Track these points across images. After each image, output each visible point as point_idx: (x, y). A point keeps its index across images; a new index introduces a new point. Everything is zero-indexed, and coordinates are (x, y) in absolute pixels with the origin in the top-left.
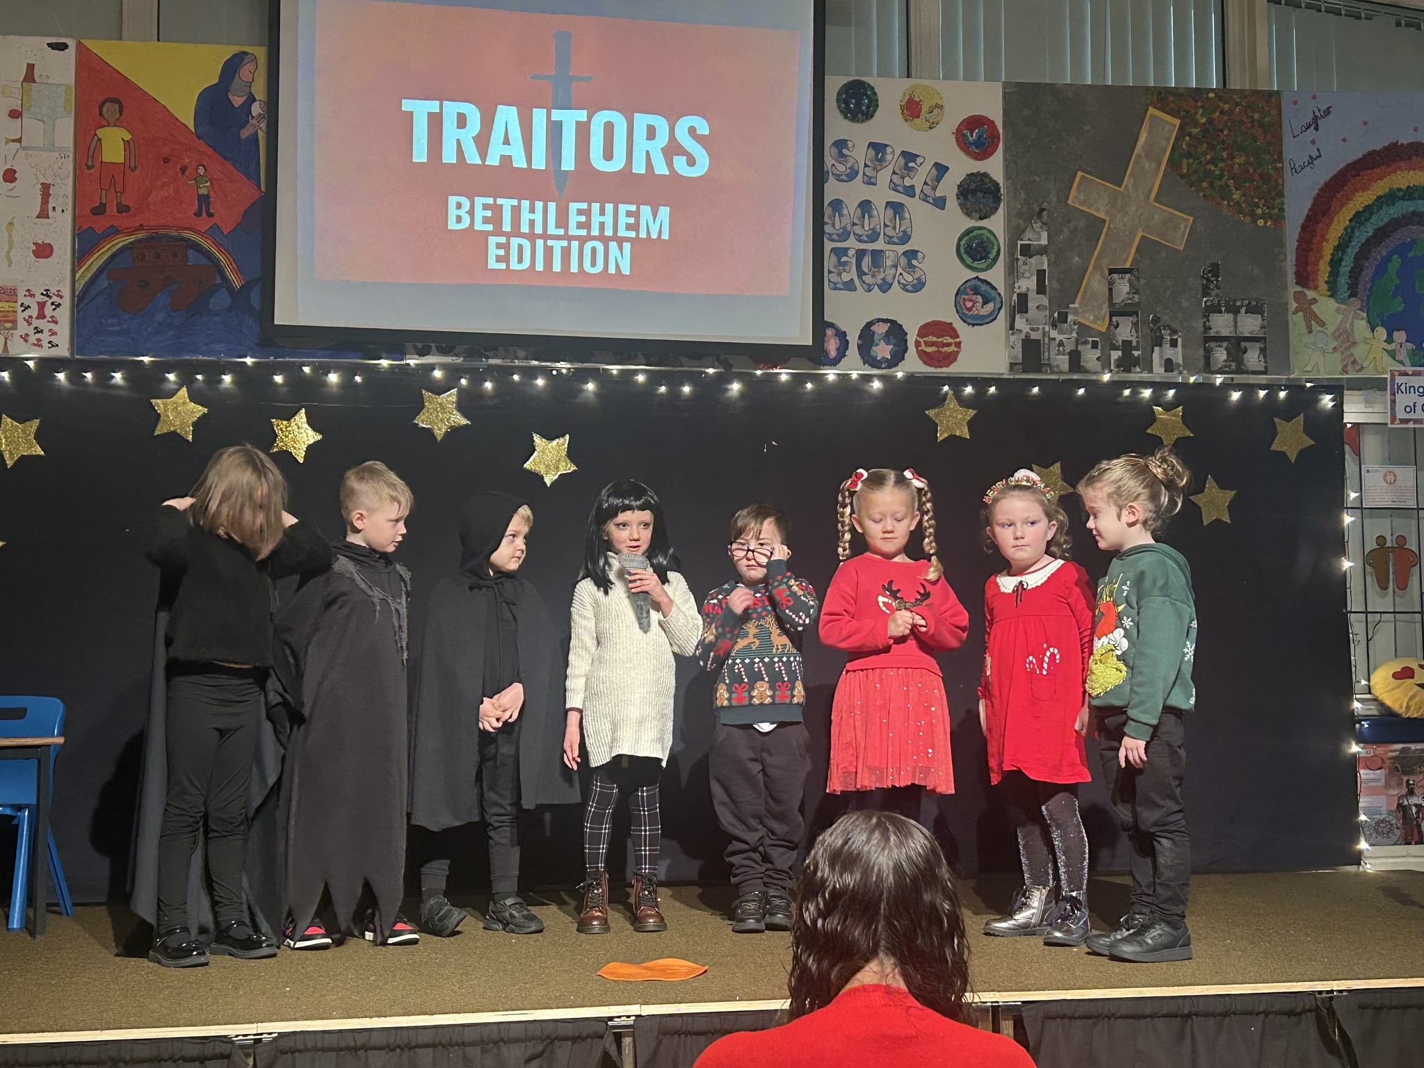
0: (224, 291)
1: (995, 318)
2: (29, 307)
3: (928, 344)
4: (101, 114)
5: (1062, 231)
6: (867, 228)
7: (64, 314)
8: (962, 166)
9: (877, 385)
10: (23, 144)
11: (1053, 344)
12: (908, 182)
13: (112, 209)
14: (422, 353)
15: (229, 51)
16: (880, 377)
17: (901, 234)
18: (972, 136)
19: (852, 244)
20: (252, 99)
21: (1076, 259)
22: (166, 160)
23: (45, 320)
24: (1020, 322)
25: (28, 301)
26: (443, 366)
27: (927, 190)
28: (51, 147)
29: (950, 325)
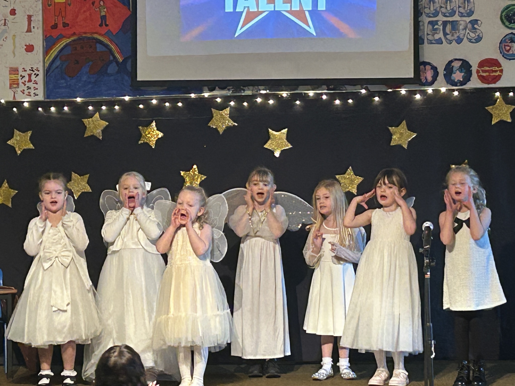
0: (114, 64)
3: (484, 71)
6: (449, 8)
7: (40, 79)
9: (456, 93)
13: (60, 26)
14: (211, 90)
16: (458, 90)
17: (469, 11)
19: (441, 18)
23: (32, 83)
26: (221, 96)
29: (497, 60)
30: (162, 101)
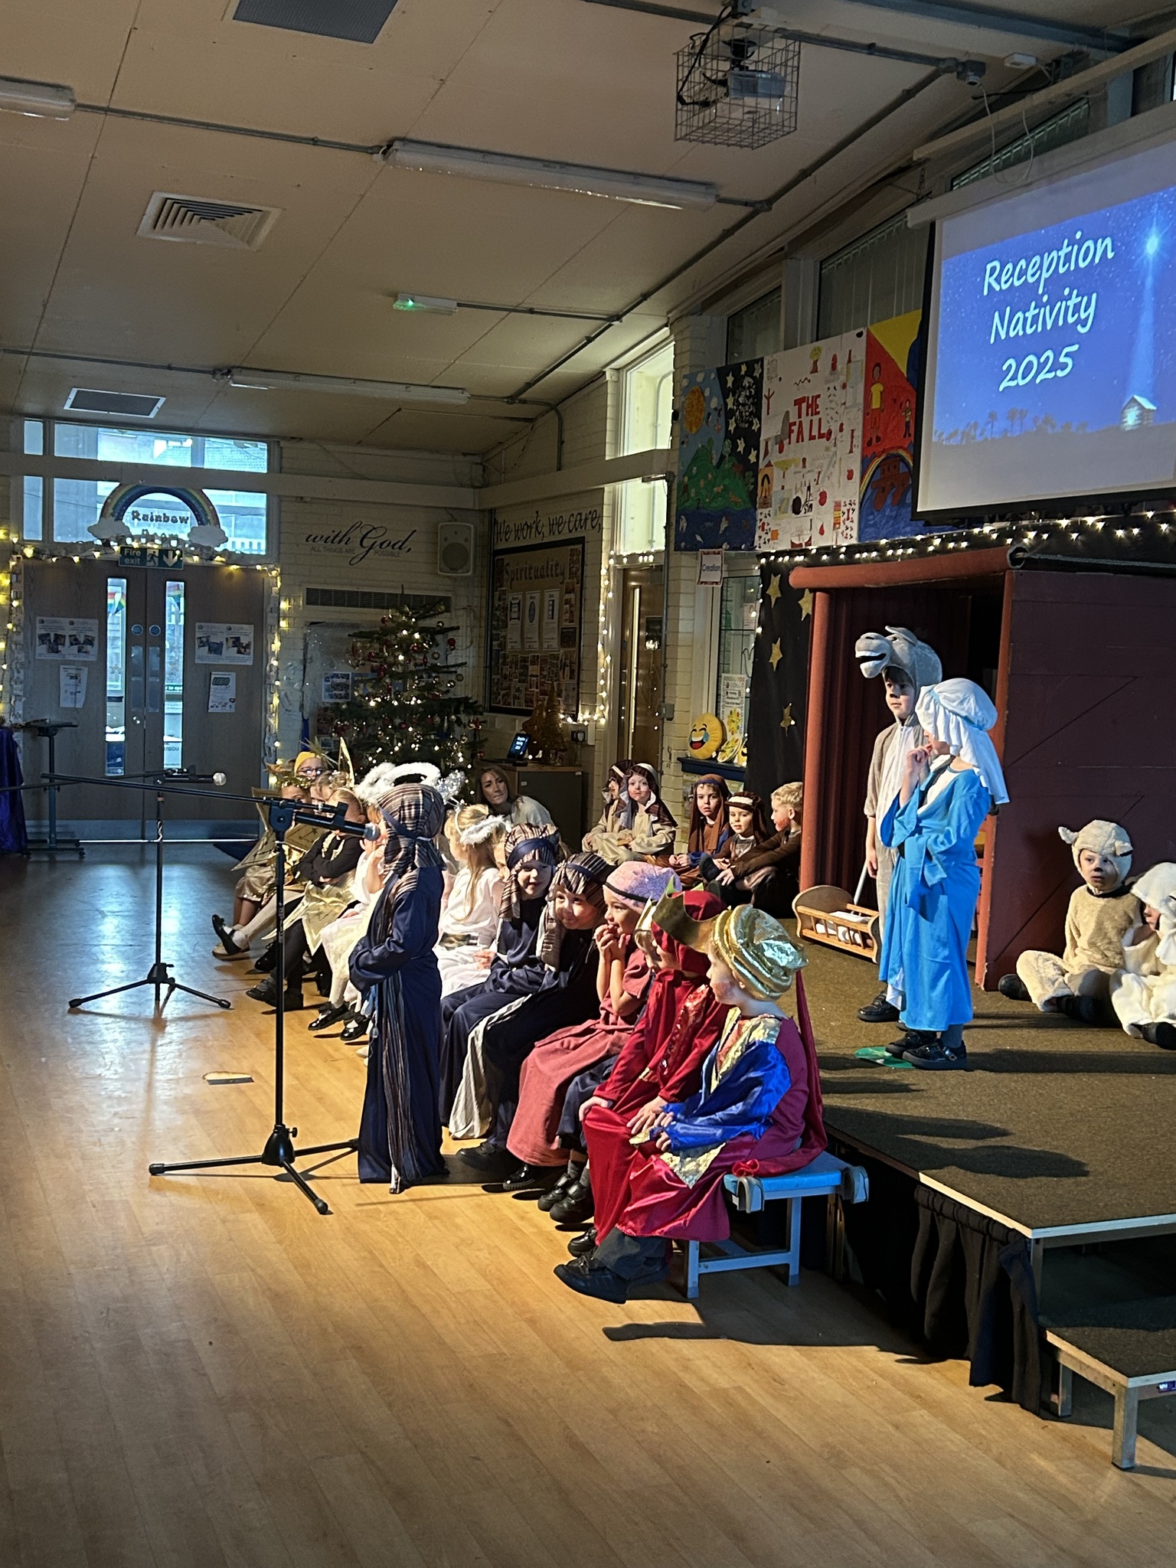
2: (844, 514)
4: (874, 376)
10: (847, 405)
13: (874, 441)
23: (850, 520)
25: (845, 509)
28: (856, 404)
30: (946, 540)
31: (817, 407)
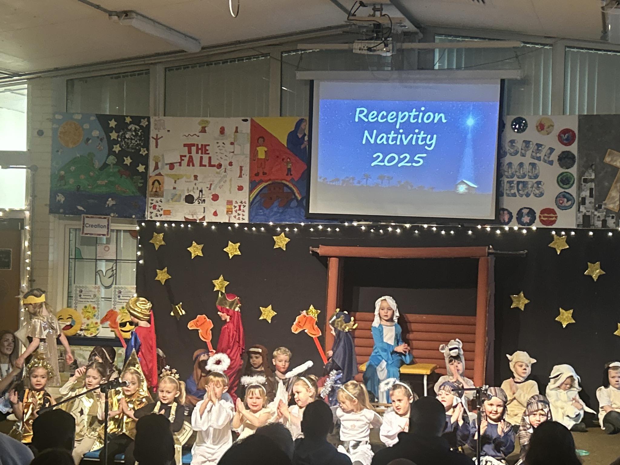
0: (295, 200)
1: (571, 208)
2: (235, 207)
3: (544, 217)
4: (258, 142)
5: (600, 173)
6: (521, 173)
7: (246, 209)
8: (560, 148)
9: (524, 231)
10: (235, 153)
11: (596, 217)
12: (538, 155)
13: (261, 174)
14: (359, 221)
15: (298, 119)
16: (527, 229)
17: (535, 175)
18: (565, 136)
19: (515, 179)
20: (305, 135)
21: (606, 184)
22: (278, 157)
23: (241, 211)
24: (582, 208)
25: (236, 205)
26: (365, 225)
27: (546, 158)
28: (243, 154)
29: (553, 209)
30: (326, 226)
31: (207, 150)
